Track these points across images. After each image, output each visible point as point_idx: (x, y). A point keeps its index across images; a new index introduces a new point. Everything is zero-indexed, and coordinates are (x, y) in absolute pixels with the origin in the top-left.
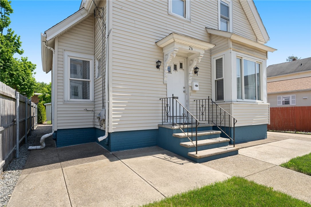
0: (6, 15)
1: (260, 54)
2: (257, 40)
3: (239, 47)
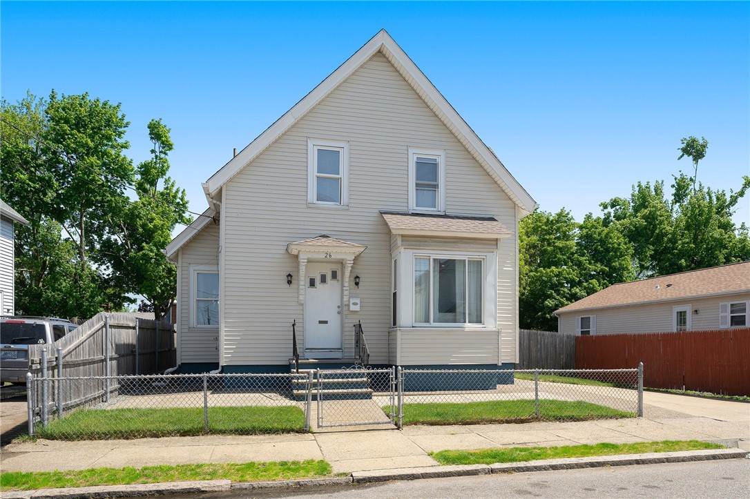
0: (162, 156)
1: (477, 244)
2: (516, 207)
3: (419, 241)
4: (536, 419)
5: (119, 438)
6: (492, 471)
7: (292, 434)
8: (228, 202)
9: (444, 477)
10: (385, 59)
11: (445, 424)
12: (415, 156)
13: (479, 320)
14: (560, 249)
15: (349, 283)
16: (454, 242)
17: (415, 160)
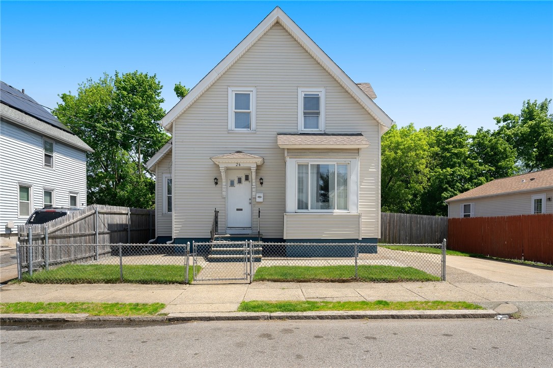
1: (343, 153)
2: (379, 125)
3: (300, 153)
4: (355, 280)
5: (68, 283)
6: (271, 318)
7: (176, 284)
8: (177, 132)
9: (233, 320)
10: (281, 28)
11: (284, 281)
12: (303, 94)
13: (346, 208)
14: (455, 154)
15: (256, 183)
16: (326, 152)
17: (303, 96)
